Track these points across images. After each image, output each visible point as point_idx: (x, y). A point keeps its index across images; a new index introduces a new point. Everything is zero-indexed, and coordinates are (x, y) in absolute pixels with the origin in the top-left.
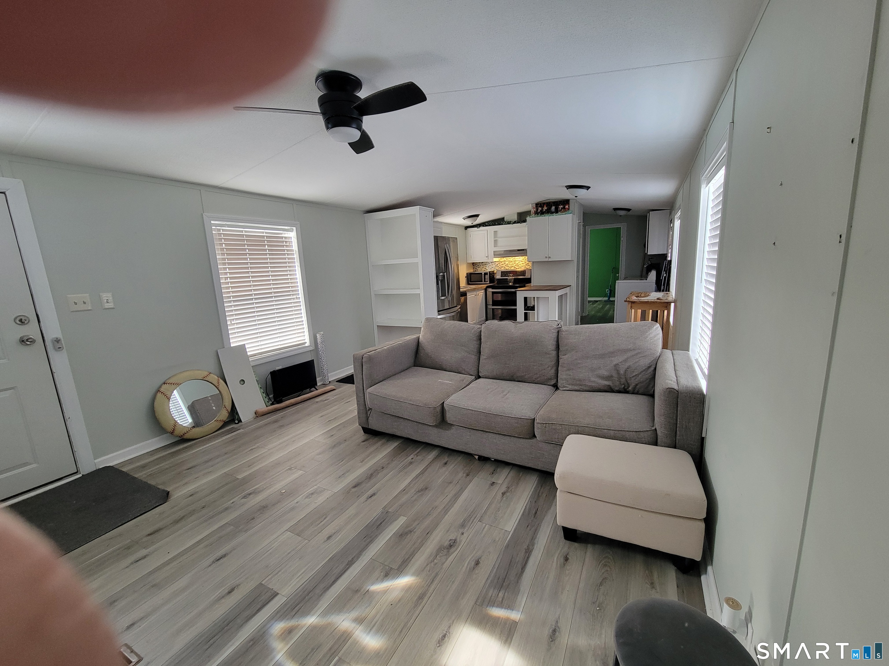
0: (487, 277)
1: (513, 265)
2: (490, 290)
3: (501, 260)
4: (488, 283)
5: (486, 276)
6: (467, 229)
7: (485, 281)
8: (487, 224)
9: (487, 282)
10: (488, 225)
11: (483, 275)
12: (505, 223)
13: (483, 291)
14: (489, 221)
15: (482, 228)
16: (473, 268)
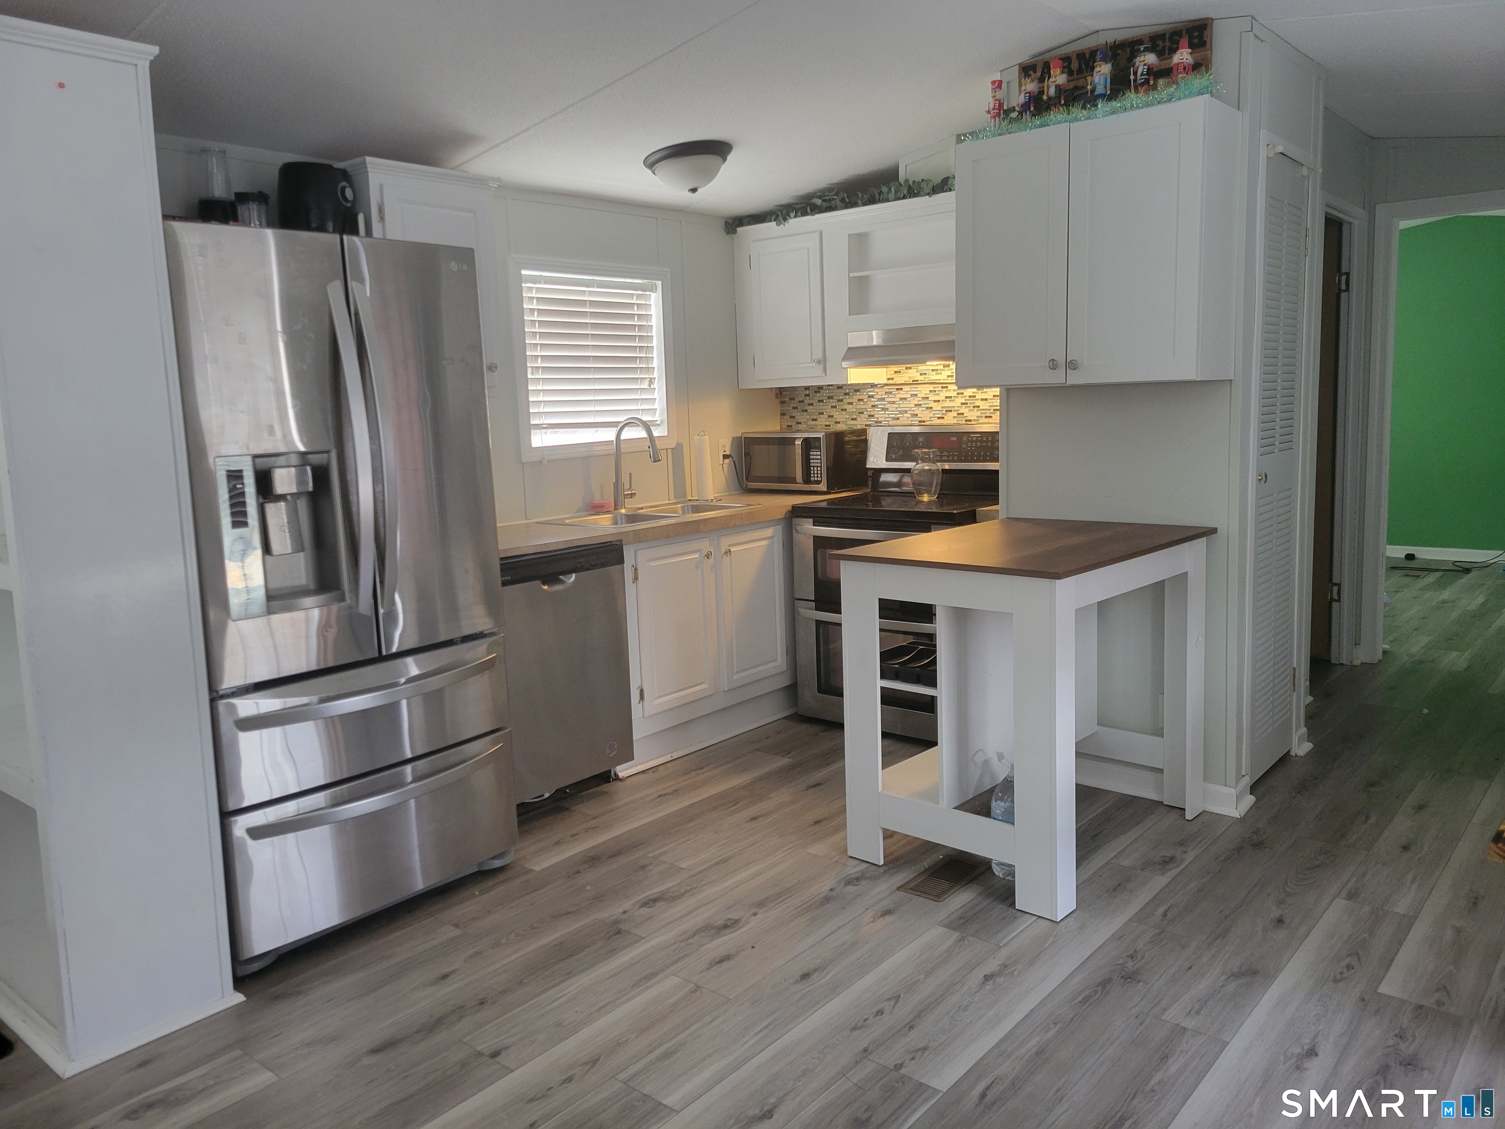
0: (819, 459)
1: (952, 404)
2: (809, 529)
3: (899, 379)
4: (823, 487)
5: (814, 453)
6: (735, 232)
7: (807, 480)
8: (818, 202)
9: (818, 482)
10: (825, 205)
11: (799, 451)
12: (896, 192)
13: (769, 532)
14: (830, 189)
15: (797, 223)
16: (783, 414)
